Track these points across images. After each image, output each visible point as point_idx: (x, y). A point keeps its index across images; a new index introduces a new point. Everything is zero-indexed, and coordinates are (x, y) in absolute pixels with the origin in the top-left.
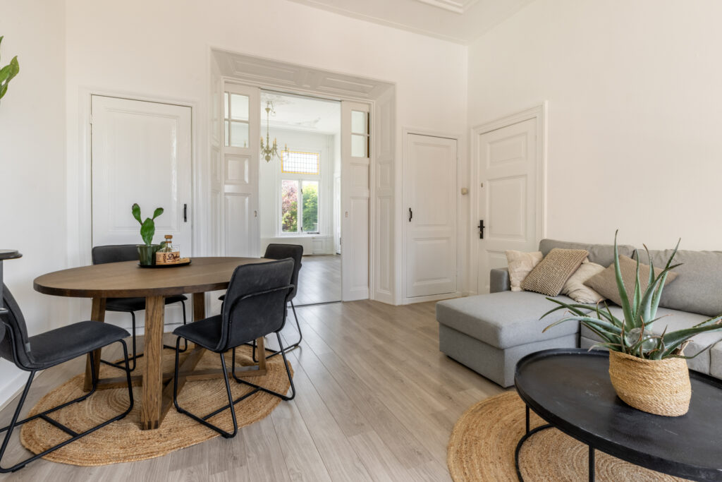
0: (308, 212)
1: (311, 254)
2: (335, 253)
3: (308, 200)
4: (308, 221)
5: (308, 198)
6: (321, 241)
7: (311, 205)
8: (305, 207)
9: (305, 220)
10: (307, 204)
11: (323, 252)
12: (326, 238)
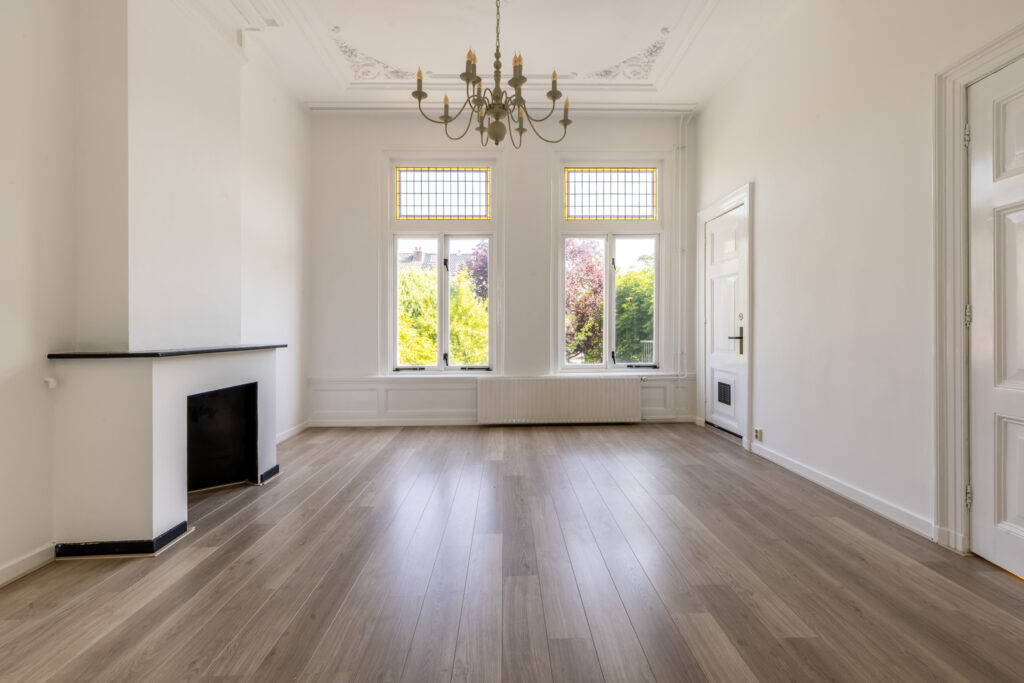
0: (627, 319)
1: (638, 419)
2: (700, 421)
3: (628, 299)
4: (628, 335)
5: (628, 296)
6: (664, 388)
7: (634, 307)
8: (621, 311)
9: (621, 334)
10: (624, 306)
11: (670, 416)
12: (675, 380)
